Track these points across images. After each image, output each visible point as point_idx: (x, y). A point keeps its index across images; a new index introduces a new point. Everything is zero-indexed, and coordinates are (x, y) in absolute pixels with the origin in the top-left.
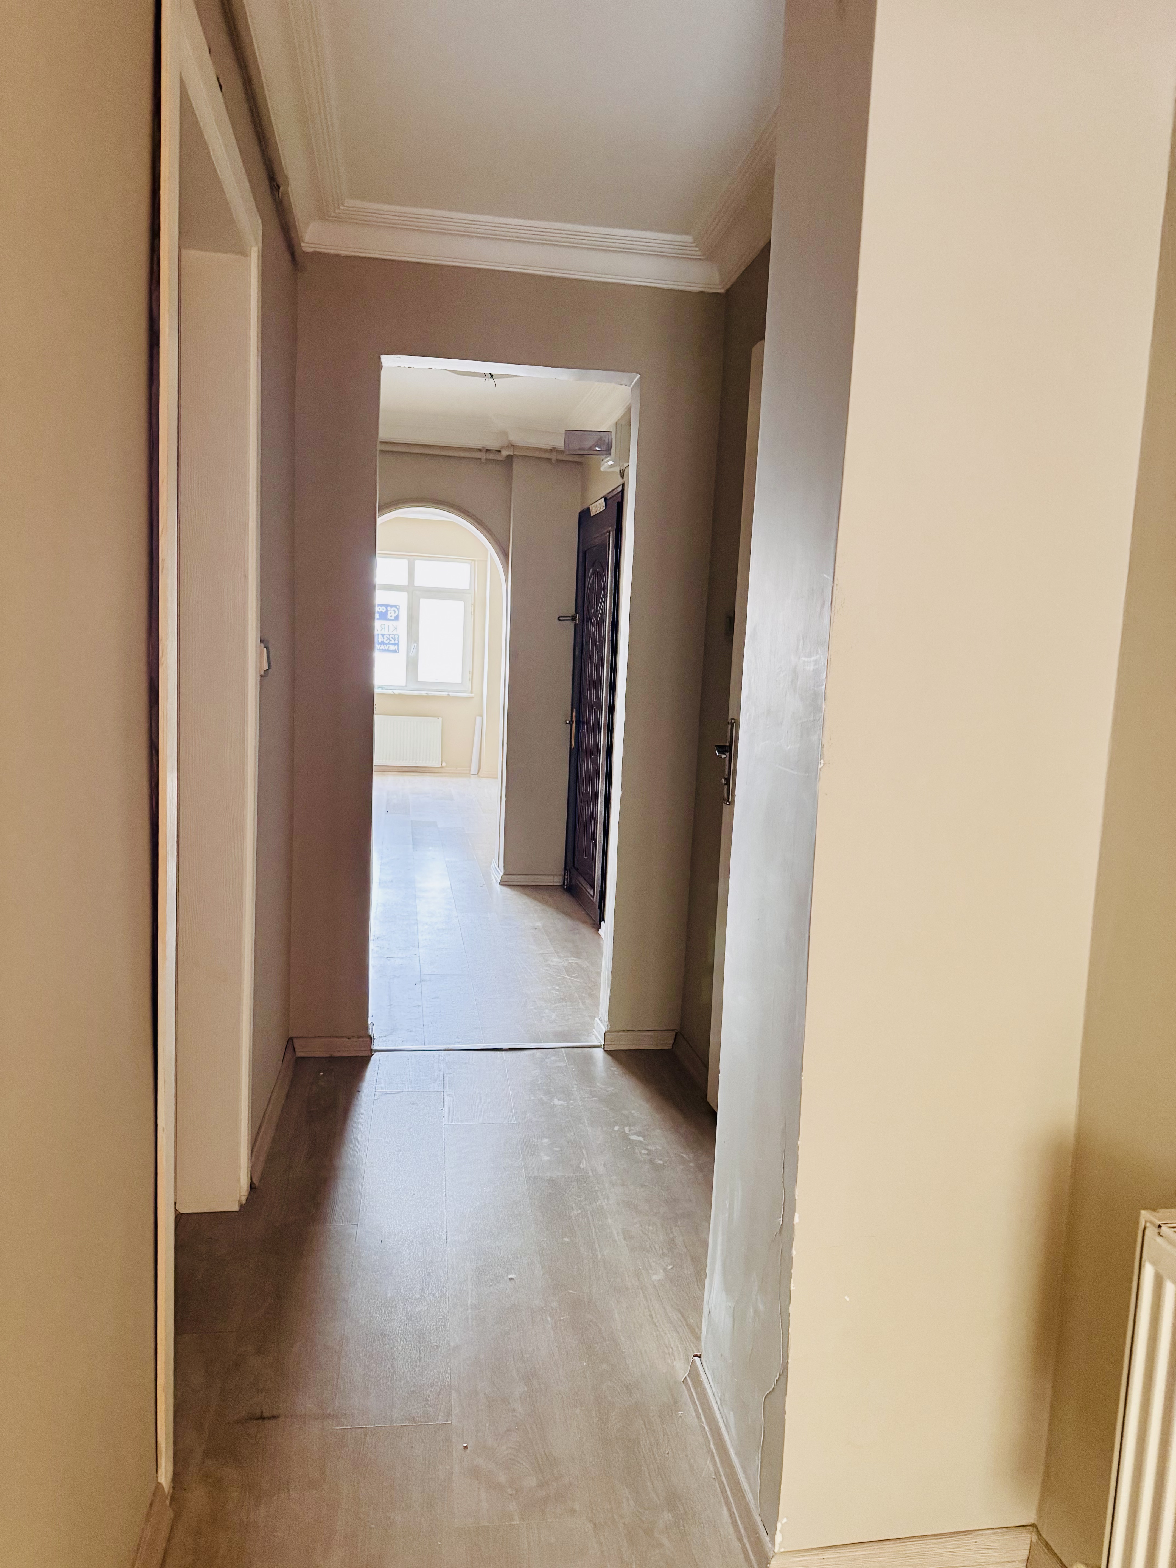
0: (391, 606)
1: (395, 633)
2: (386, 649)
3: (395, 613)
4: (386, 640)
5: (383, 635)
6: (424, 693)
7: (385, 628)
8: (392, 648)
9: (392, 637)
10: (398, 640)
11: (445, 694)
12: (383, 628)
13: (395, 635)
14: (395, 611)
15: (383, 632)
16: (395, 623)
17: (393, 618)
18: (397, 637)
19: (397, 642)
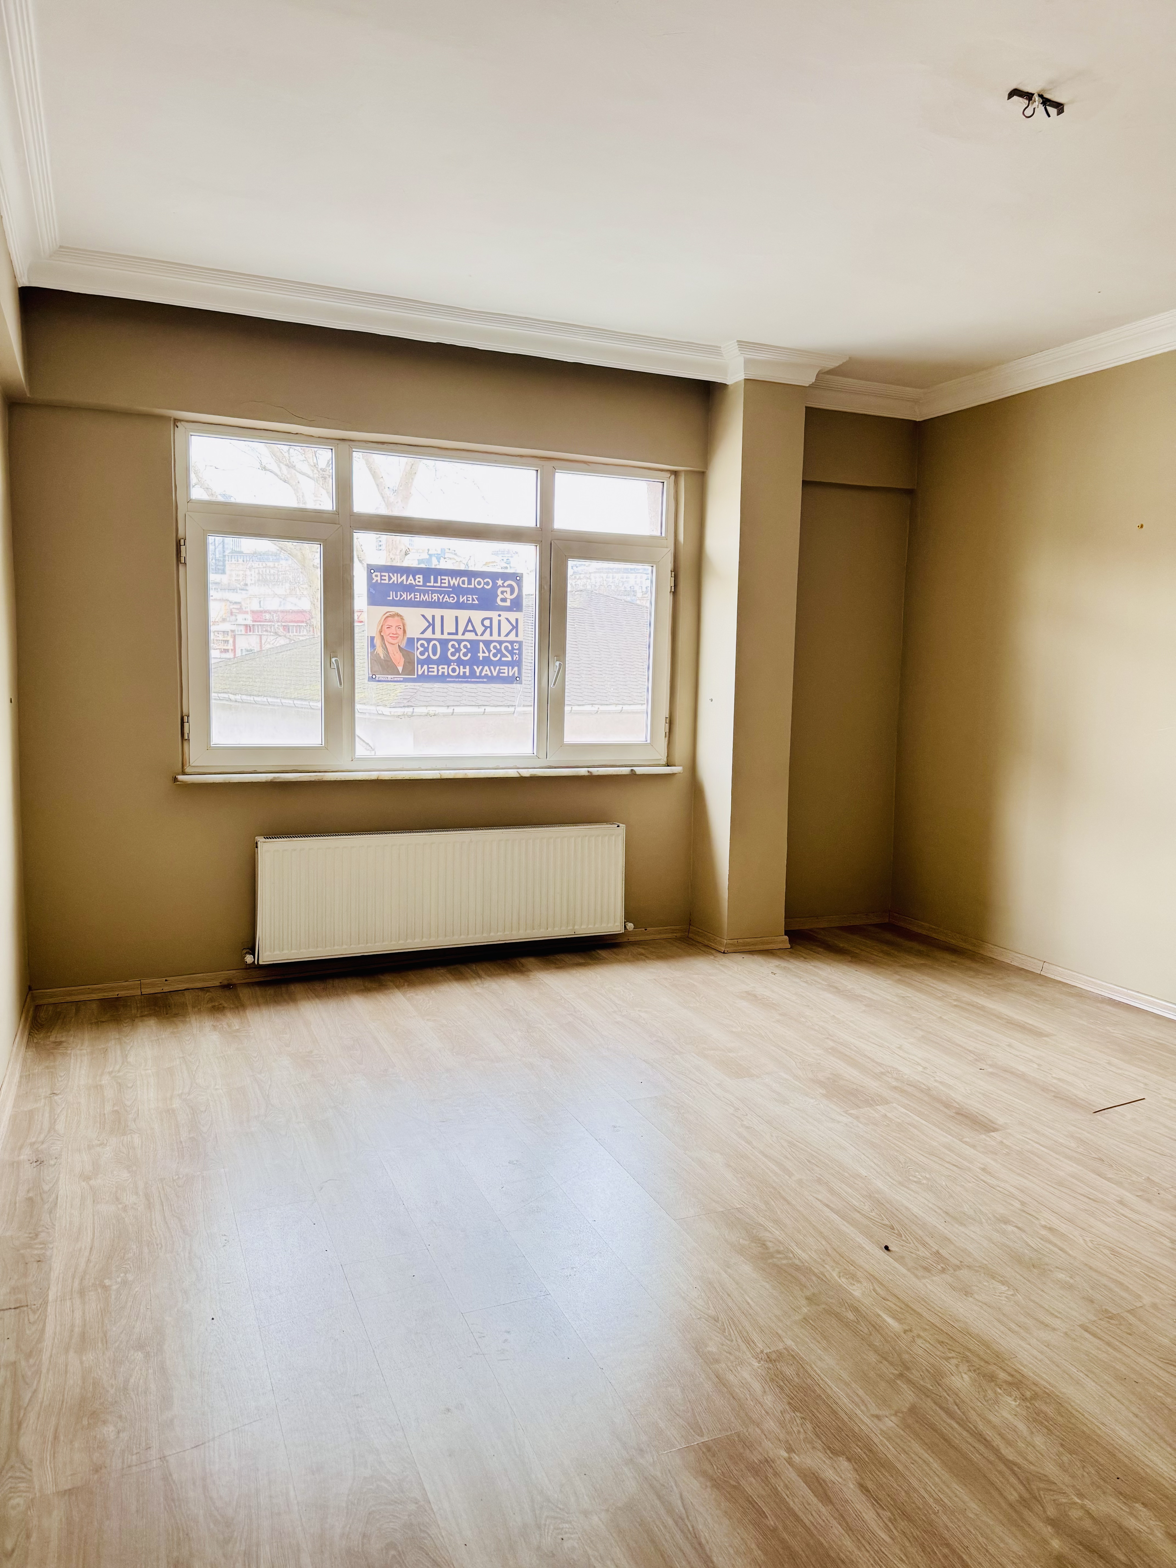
0: (505, 576)
1: (512, 637)
2: (495, 674)
3: (512, 592)
4: (495, 655)
5: (487, 643)
6: (583, 772)
7: (491, 627)
8: (506, 671)
9: (506, 648)
10: (520, 654)
11: (626, 771)
12: (486, 628)
13: (512, 643)
14: (512, 588)
15: (487, 637)
16: (512, 616)
17: (508, 604)
18: (516, 646)
19: (516, 657)
